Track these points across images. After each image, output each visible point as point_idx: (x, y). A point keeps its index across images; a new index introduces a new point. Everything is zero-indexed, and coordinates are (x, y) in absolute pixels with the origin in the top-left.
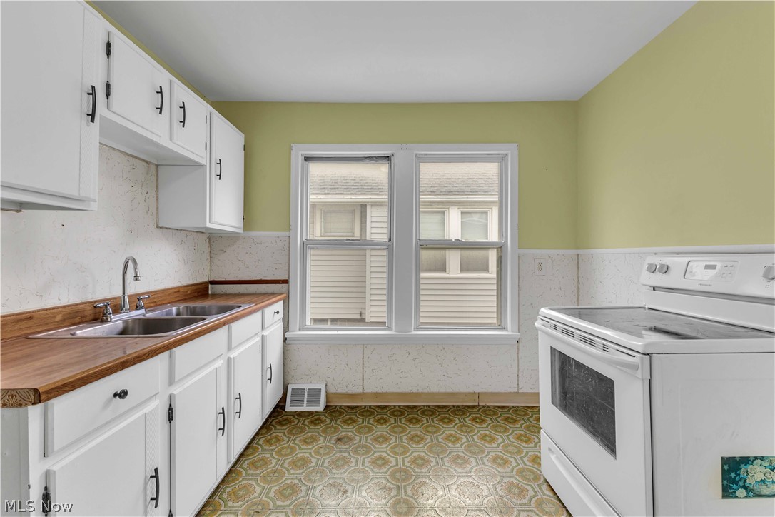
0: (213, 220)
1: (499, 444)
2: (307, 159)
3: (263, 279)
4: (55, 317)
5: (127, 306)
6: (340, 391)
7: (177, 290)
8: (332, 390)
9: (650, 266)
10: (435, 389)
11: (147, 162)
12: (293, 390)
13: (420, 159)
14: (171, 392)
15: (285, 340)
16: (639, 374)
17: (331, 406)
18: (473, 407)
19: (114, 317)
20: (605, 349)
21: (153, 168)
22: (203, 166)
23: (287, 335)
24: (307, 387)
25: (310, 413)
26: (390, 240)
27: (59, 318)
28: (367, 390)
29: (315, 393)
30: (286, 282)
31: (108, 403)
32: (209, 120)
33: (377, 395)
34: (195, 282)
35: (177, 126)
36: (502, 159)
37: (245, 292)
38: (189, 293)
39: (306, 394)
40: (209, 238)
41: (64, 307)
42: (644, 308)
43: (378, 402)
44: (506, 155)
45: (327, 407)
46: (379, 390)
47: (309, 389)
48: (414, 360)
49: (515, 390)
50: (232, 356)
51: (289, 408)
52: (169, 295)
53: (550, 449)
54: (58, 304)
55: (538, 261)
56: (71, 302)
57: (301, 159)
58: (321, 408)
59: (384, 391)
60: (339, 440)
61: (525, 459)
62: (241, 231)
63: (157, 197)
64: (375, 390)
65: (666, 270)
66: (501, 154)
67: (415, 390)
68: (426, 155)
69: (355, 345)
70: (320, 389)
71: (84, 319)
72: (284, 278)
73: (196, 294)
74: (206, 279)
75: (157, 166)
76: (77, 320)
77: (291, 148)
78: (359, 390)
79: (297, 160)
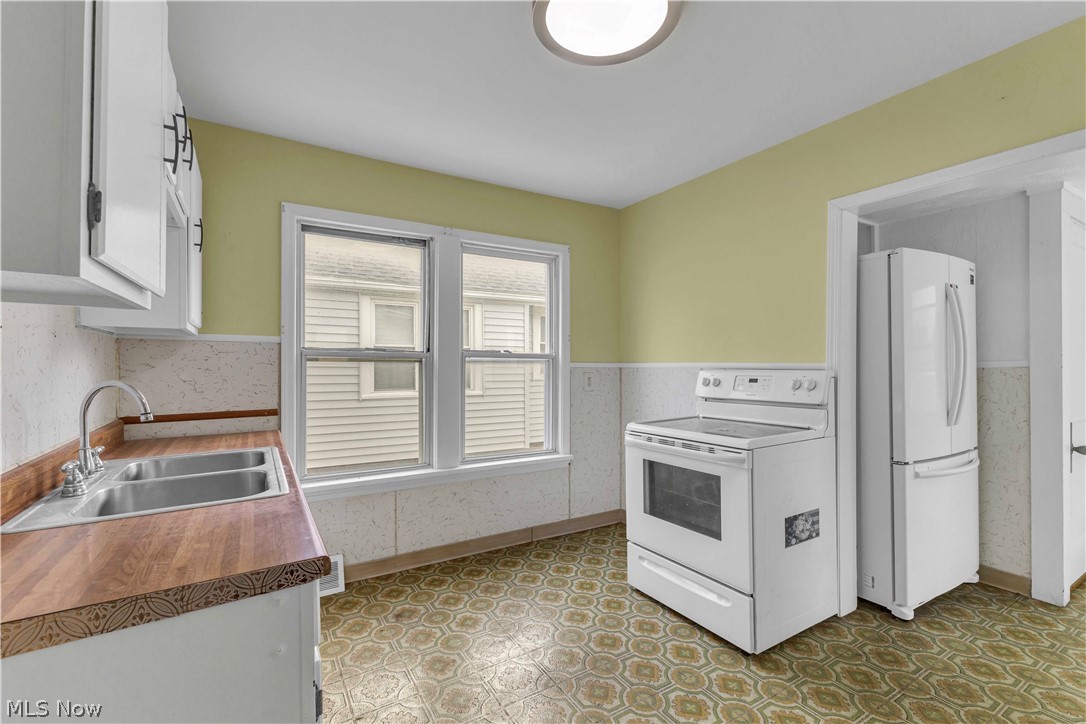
1: (576, 572)
2: (305, 228)
6: (364, 560)
7: (100, 436)
8: (353, 561)
9: (705, 380)
10: (485, 534)
13: (465, 249)
16: (746, 466)
17: (352, 583)
18: (528, 544)
20: (711, 451)
26: (428, 350)
28: (402, 551)
30: (275, 412)
33: (415, 555)
36: (552, 261)
38: (109, 440)
40: (118, 343)
42: (698, 417)
43: (416, 563)
44: (557, 256)
45: (347, 585)
46: (418, 548)
48: (461, 501)
49: (567, 518)
53: (640, 557)
55: (587, 376)
57: (296, 228)
58: (341, 588)
59: (424, 547)
60: (398, 616)
61: (606, 578)
64: (412, 549)
65: (717, 383)
66: (553, 255)
68: (473, 244)
69: (386, 493)
70: (338, 563)
72: (273, 407)
73: (114, 442)
77: (280, 209)
78: (391, 553)
79: (290, 228)
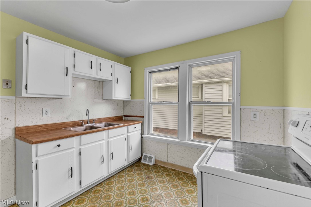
0: (115, 97)
2: (150, 72)
3: (137, 115)
4: (70, 124)
5: (89, 122)
6: (159, 159)
7: (110, 118)
8: (157, 159)
11: (99, 81)
12: (144, 155)
14: (81, 147)
15: (142, 137)
17: (156, 164)
19: (84, 125)
21: (101, 83)
22: (111, 80)
23: (143, 136)
24: (149, 155)
25: (148, 165)
26: (178, 102)
27: (71, 124)
28: (169, 162)
29: (151, 158)
31: (56, 147)
32: (113, 67)
33: (172, 165)
34: (118, 116)
35: (99, 71)
36: (233, 60)
37: (132, 119)
38: (114, 119)
39: (148, 158)
40: (124, 102)
41: (73, 122)
44: (234, 57)
45: (154, 164)
47: (149, 156)
48: (187, 153)
50: (109, 140)
51: (142, 162)
52: (107, 119)
54: (72, 121)
55: (254, 113)
56: (76, 120)
57: (148, 73)
58: (152, 164)
60: (148, 177)
62: (130, 99)
63: (103, 91)
64: (172, 163)
66: (232, 58)
67: (187, 166)
68: (193, 64)
69: (165, 143)
70: (152, 157)
71: (78, 125)
72: (143, 116)
73: (117, 119)
74: (122, 115)
75: (103, 82)
76: (76, 125)
77: (144, 69)
78: (166, 161)
79: (146, 73)
